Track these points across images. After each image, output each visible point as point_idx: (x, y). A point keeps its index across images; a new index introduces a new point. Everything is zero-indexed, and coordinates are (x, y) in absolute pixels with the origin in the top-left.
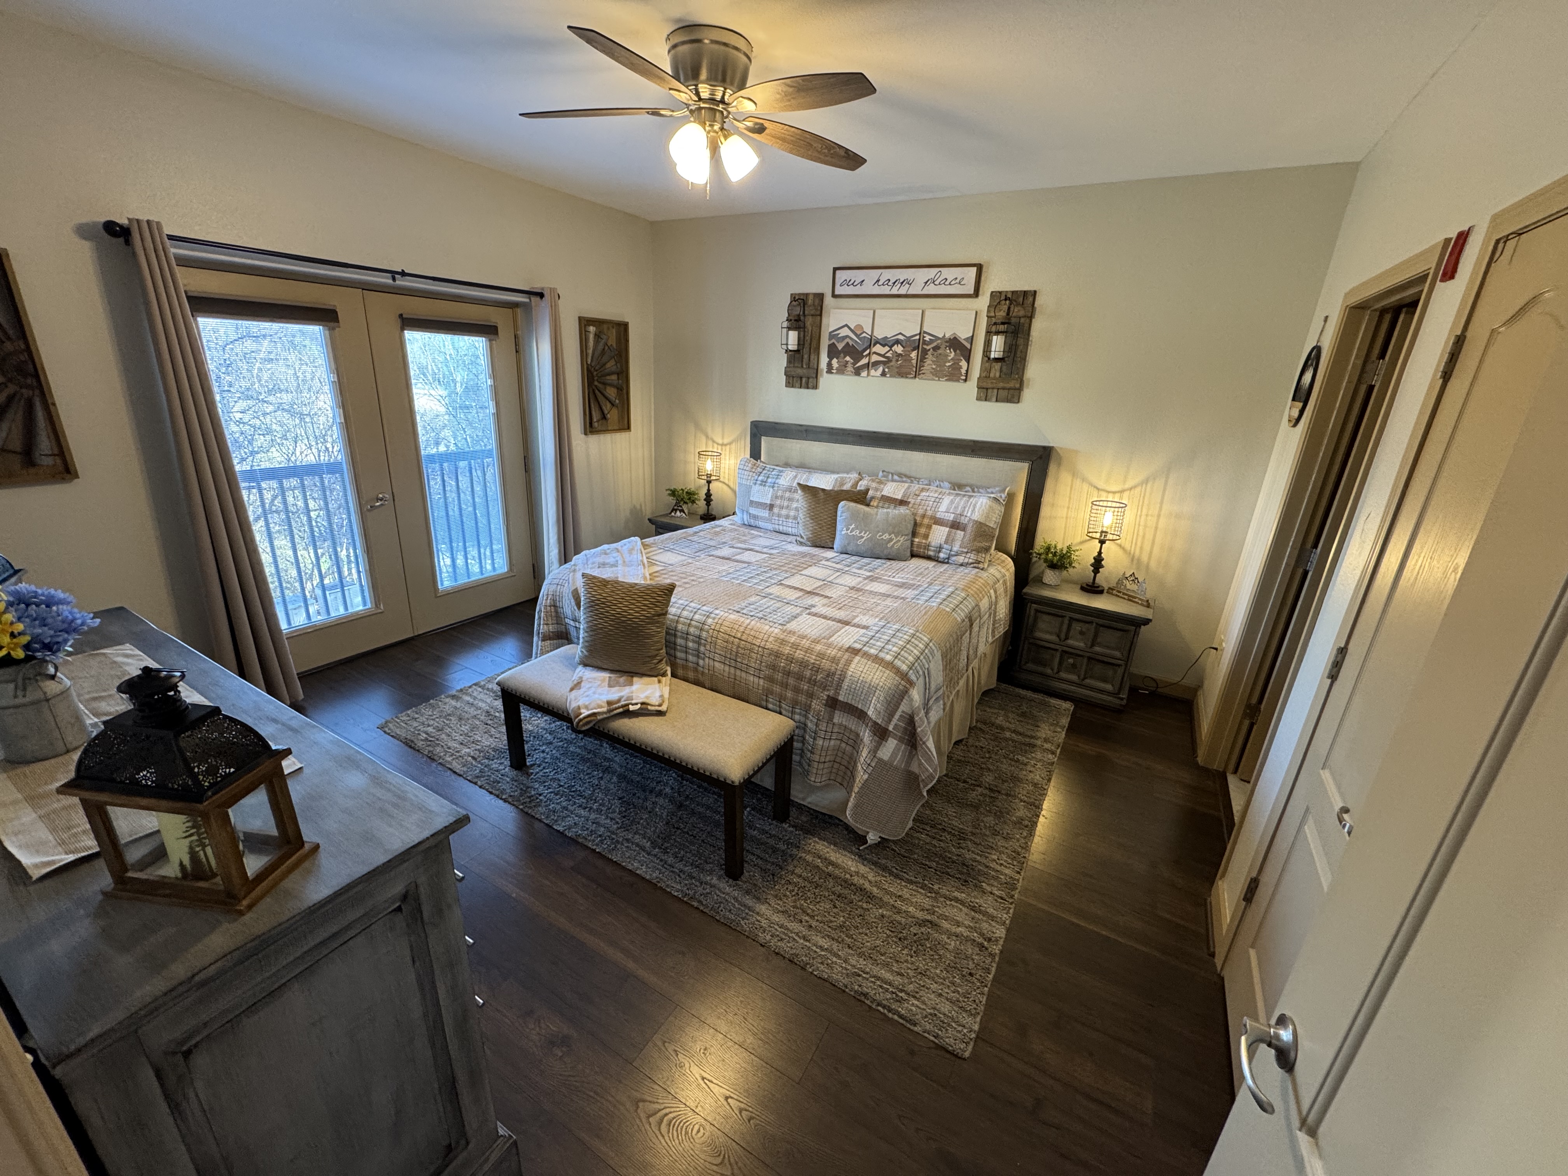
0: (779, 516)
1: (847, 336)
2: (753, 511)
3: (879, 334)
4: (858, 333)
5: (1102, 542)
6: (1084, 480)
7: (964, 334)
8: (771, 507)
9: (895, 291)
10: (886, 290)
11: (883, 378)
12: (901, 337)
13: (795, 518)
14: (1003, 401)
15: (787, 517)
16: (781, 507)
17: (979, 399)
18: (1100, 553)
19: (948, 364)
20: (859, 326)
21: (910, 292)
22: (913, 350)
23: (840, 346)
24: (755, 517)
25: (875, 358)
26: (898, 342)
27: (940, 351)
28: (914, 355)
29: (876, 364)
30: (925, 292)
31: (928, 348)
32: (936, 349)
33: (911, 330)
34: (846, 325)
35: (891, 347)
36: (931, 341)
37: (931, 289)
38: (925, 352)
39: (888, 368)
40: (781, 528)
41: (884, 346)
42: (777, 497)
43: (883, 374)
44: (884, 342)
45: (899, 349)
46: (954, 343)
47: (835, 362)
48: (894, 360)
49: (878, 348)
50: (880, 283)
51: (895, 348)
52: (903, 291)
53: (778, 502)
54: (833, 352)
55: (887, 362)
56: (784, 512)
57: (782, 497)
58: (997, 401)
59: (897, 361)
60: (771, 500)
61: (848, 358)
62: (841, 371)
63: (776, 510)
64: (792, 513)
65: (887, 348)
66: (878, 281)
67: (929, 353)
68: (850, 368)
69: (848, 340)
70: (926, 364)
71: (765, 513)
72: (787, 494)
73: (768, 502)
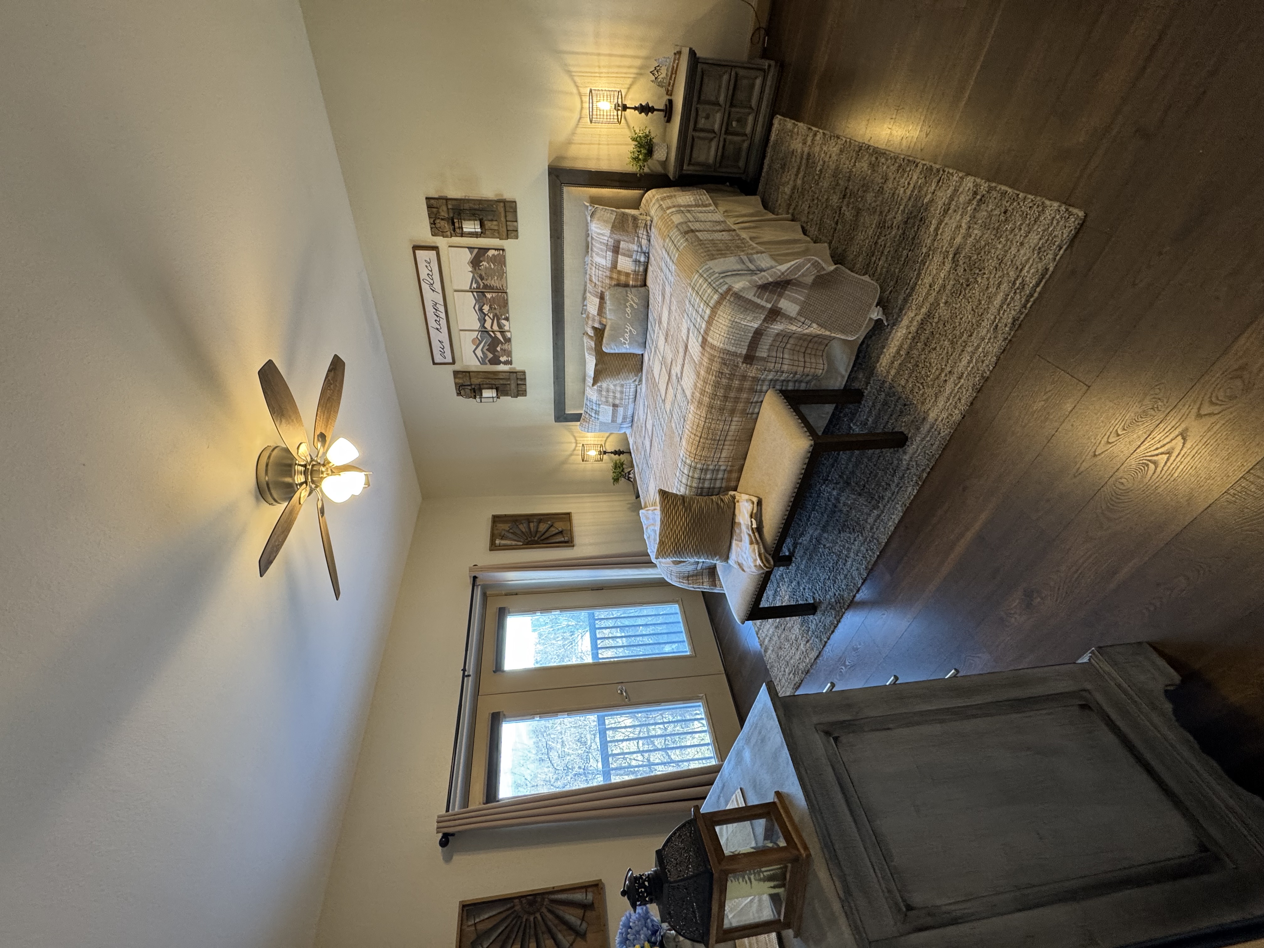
0: (621, 399)
1: (482, 350)
2: (619, 420)
3: (477, 325)
4: (478, 342)
5: (625, 108)
6: (573, 133)
7: (468, 255)
8: (615, 406)
9: (443, 315)
10: (443, 322)
11: (510, 319)
12: (477, 308)
13: (622, 386)
14: (516, 216)
15: (622, 392)
16: (615, 397)
17: (517, 237)
18: (635, 108)
19: (492, 266)
20: (473, 341)
21: (442, 302)
22: (486, 296)
23: (490, 356)
24: (624, 418)
25: (495, 327)
26: (481, 310)
27: (484, 275)
28: (489, 296)
29: (500, 326)
30: (440, 292)
31: (482, 284)
32: (482, 279)
33: (470, 299)
34: (474, 352)
35: (485, 315)
36: (477, 282)
37: (437, 286)
38: (486, 286)
39: (501, 316)
40: (631, 397)
41: (485, 321)
42: (607, 402)
43: (507, 319)
44: (483, 321)
45: (486, 308)
46: (475, 263)
47: (503, 359)
48: (495, 311)
49: (488, 325)
50: (439, 327)
51: (486, 311)
52: (442, 309)
53: (611, 400)
54: (495, 361)
55: (497, 317)
56: (618, 395)
57: (606, 398)
58: (516, 221)
59: (495, 309)
60: (609, 405)
61: (499, 349)
62: (508, 353)
63: (617, 402)
64: (618, 389)
65: (487, 318)
66: (437, 329)
67: (486, 282)
68: (506, 347)
69: (485, 350)
70: (495, 285)
71: (621, 410)
72: (604, 393)
73: (611, 408)
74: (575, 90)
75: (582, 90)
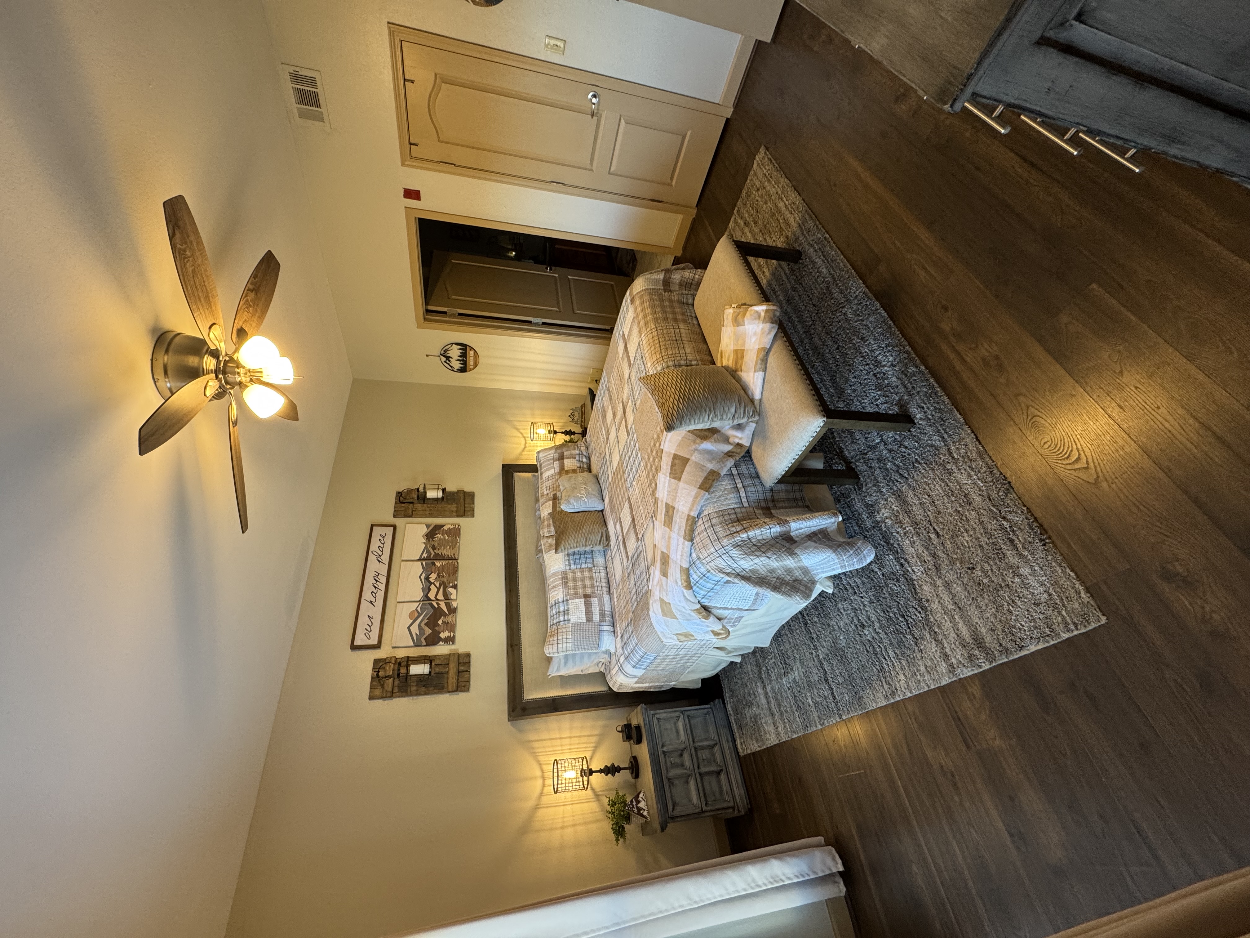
0: (593, 586)
1: (419, 626)
2: (596, 617)
3: (419, 595)
4: (416, 614)
7: (424, 530)
8: (586, 597)
9: (382, 587)
10: (381, 595)
11: (459, 586)
12: (424, 575)
13: (590, 570)
14: (474, 501)
15: (591, 578)
16: (584, 587)
17: (473, 516)
19: (447, 537)
20: (411, 616)
21: (385, 574)
22: (434, 564)
23: (428, 631)
24: (602, 614)
25: (440, 596)
26: (427, 578)
27: (436, 544)
28: (438, 564)
29: (446, 597)
30: (387, 563)
31: (433, 554)
32: (434, 548)
33: (418, 568)
34: (409, 628)
35: (431, 583)
36: (428, 552)
37: (385, 557)
38: (436, 555)
39: (449, 583)
40: (604, 584)
41: (429, 590)
42: (576, 593)
43: (455, 587)
44: (427, 590)
45: (433, 577)
46: (430, 536)
47: (443, 635)
48: (442, 579)
49: (432, 595)
50: (373, 600)
51: (432, 580)
52: (383, 580)
53: (580, 591)
54: (433, 640)
55: (444, 585)
56: (588, 583)
57: (574, 589)
58: (473, 503)
59: (443, 576)
60: (580, 598)
61: (440, 622)
62: (451, 627)
63: (589, 591)
64: (587, 574)
65: (432, 587)
66: (371, 602)
67: (437, 552)
68: (449, 619)
69: (423, 625)
70: (446, 554)
71: (595, 602)
72: (571, 584)
73: (582, 600)
74: (521, 435)
75: (525, 435)
